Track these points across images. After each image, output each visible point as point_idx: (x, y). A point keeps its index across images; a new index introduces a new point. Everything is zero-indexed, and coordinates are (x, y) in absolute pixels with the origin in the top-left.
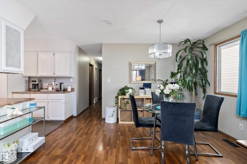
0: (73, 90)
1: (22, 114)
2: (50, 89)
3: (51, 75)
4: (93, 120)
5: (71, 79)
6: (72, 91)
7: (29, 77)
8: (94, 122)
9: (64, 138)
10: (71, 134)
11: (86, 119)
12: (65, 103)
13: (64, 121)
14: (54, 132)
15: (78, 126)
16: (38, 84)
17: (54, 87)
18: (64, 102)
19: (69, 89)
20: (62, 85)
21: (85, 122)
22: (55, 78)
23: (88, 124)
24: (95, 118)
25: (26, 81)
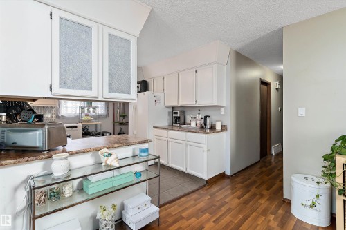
0: (224, 128)
1: (118, 166)
2: (193, 125)
3: (192, 103)
4: (262, 196)
5: (222, 110)
6: (222, 130)
7: (173, 108)
8: (262, 201)
9: (194, 219)
10: (207, 216)
11: (247, 189)
12: (208, 150)
13: (207, 181)
14: (184, 199)
15: (227, 200)
16: (179, 117)
17: (198, 122)
18: (205, 149)
19: (219, 127)
20: (208, 120)
21: (243, 195)
22: (200, 108)
23: (246, 203)
24: (265, 192)
25: (169, 112)
